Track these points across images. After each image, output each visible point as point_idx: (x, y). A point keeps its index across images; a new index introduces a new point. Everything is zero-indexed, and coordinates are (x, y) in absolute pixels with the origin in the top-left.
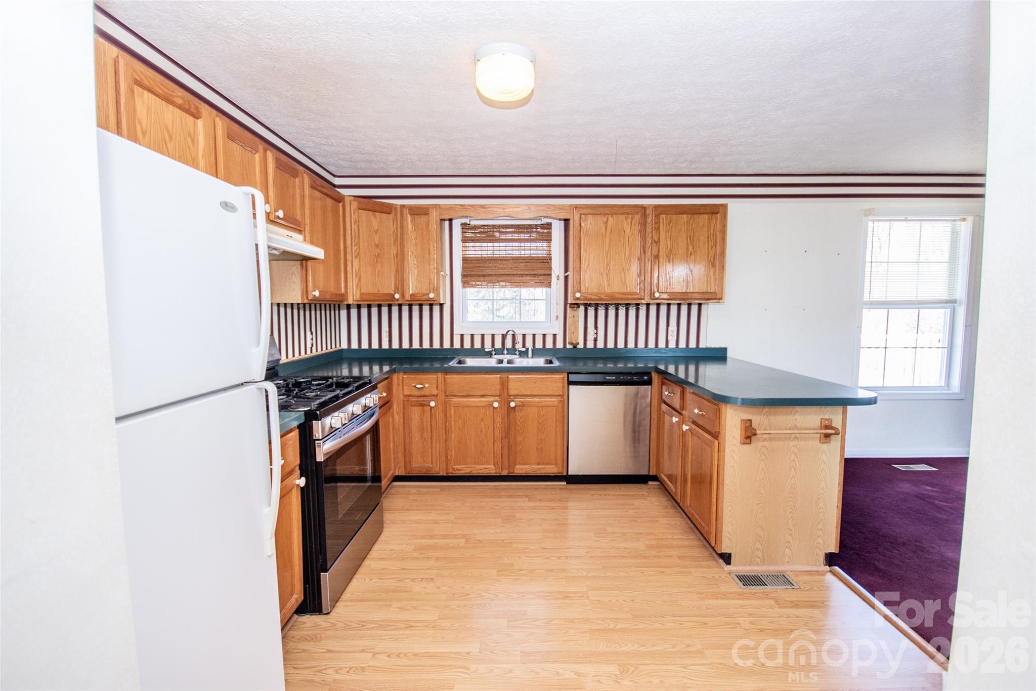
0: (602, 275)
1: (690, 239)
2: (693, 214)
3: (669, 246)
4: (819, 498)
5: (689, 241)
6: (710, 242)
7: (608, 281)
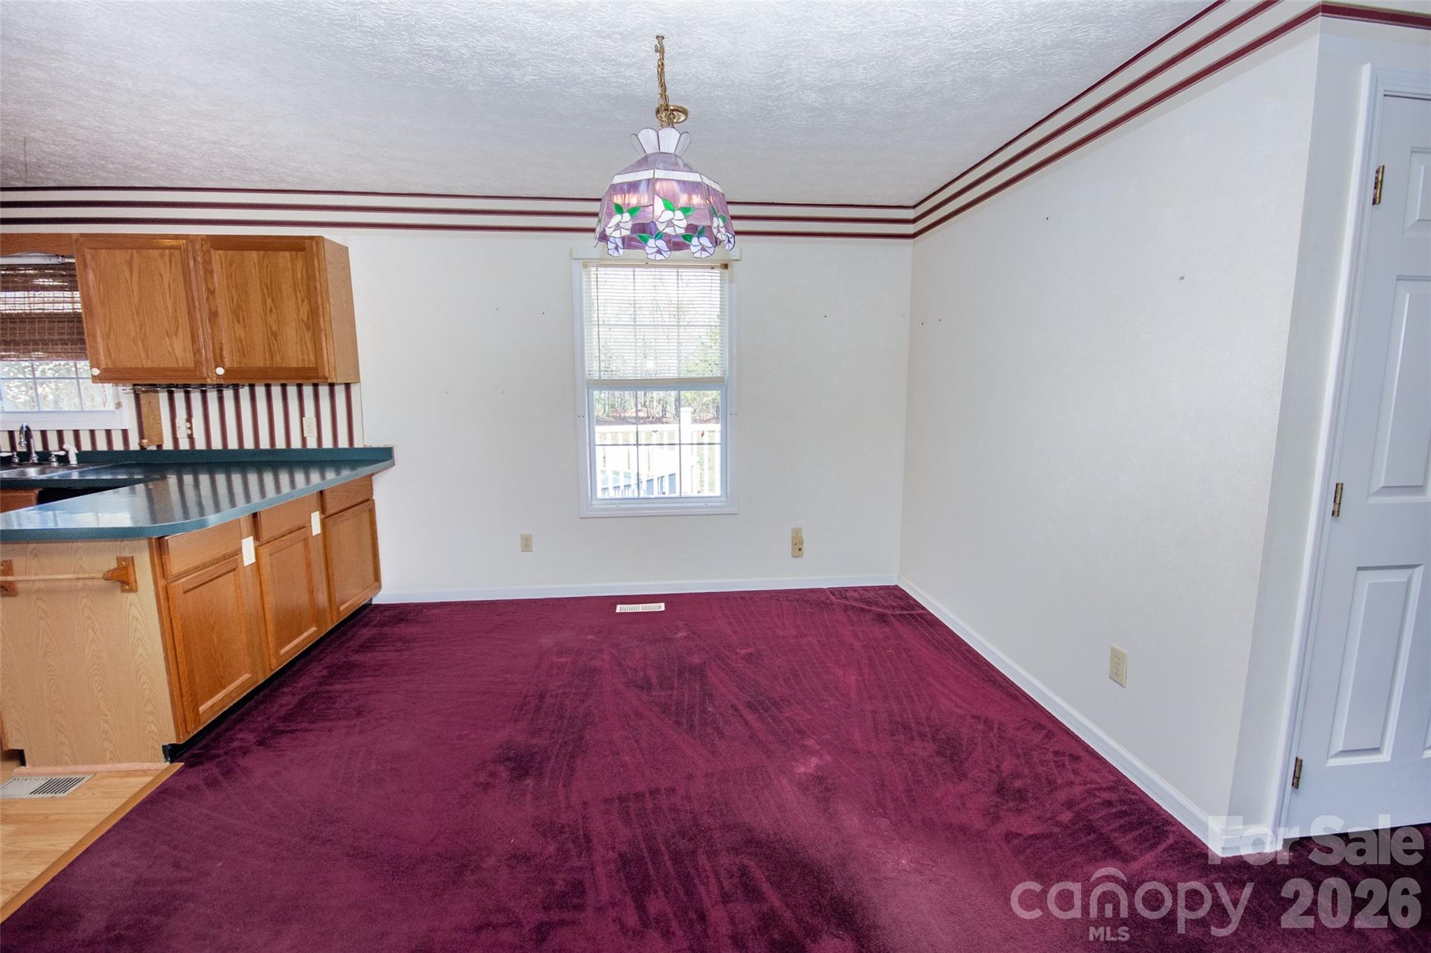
0: (135, 343)
1: (267, 288)
2: (267, 250)
3: (235, 299)
4: (138, 670)
5: (265, 291)
6: (298, 293)
7: (146, 350)
